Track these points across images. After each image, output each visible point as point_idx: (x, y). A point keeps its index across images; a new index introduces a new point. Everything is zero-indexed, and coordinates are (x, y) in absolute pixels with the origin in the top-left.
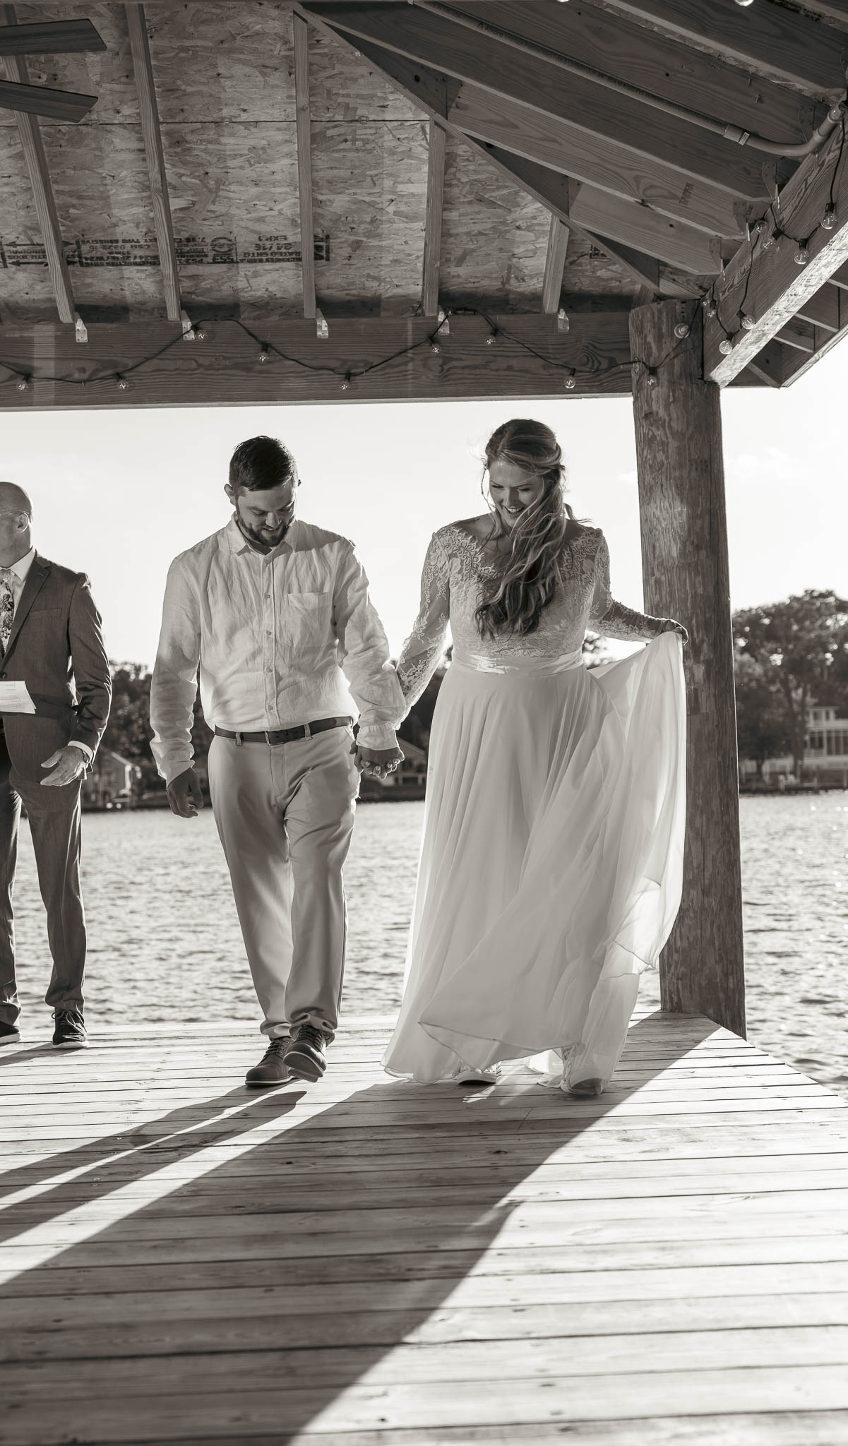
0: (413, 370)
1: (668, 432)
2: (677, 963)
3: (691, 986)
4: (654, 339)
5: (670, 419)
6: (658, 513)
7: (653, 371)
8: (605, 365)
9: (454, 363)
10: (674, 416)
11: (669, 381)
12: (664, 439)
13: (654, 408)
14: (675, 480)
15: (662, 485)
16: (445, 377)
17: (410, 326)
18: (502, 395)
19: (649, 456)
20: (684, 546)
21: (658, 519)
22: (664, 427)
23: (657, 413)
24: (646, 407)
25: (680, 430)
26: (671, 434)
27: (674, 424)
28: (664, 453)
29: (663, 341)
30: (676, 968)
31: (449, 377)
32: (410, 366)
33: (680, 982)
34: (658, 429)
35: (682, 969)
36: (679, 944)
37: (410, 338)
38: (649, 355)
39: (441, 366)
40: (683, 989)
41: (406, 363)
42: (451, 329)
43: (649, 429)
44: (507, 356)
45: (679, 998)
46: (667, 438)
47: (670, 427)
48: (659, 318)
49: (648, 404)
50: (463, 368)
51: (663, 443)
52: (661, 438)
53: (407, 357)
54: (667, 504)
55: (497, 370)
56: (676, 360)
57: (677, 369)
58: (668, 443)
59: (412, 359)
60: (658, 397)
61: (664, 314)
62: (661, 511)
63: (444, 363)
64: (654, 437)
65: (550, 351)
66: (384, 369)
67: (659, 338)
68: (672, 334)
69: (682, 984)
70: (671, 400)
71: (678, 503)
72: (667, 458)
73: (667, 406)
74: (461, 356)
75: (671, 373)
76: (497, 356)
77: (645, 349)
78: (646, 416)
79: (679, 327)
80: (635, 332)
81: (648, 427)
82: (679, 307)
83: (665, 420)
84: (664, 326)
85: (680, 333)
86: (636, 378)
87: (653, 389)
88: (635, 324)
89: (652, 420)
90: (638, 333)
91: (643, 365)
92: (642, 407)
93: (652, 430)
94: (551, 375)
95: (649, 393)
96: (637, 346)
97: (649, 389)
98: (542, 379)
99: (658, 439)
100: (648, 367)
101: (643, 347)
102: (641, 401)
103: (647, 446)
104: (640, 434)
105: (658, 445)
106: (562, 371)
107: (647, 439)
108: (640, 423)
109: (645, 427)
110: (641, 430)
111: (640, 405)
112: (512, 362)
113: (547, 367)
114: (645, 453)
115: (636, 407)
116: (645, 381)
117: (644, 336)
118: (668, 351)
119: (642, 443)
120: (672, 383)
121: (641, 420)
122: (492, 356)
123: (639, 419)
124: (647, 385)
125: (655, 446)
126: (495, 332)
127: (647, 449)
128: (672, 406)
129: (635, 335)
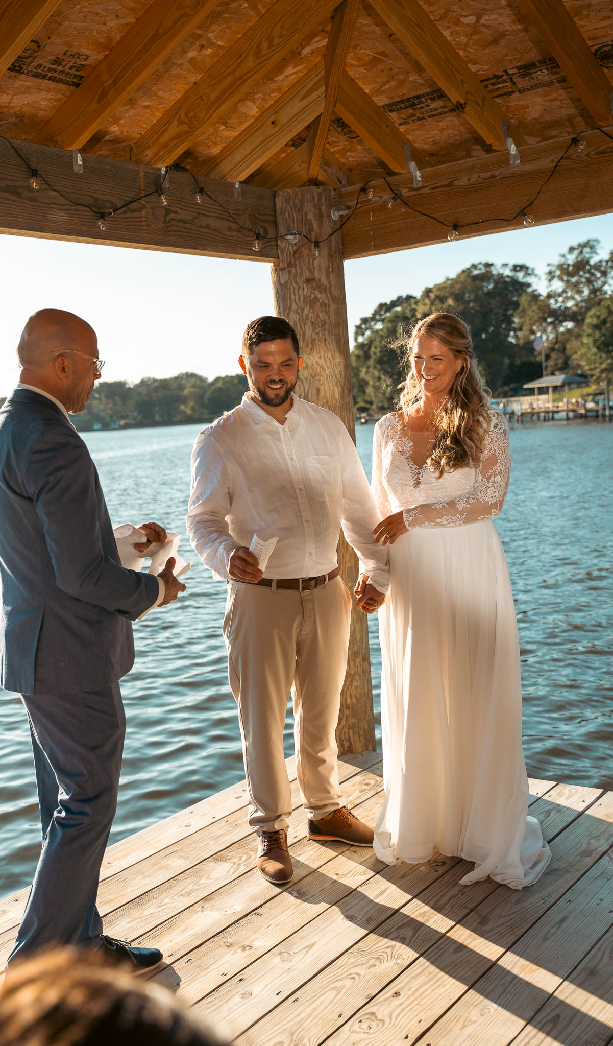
0: (146, 217)
1: (329, 296)
2: (347, 717)
3: (359, 732)
4: (315, 217)
5: (330, 286)
6: (322, 362)
7: (317, 244)
8: (262, 233)
9: (173, 216)
10: (333, 283)
11: (328, 254)
12: (326, 302)
13: (317, 275)
14: (335, 335)
15: (325, 340)
16: (168, 227)
17: (142, 173)
18: (205, 250)
19: (310, 315)
20: (343, 390)
21: (322, 367)
22: (326, 292)
23: (320, 280)
24: (307, 274)
26: (332, 298)
27: (333, 290)
28: (326, 313)
29: (324, 220)
30: (347, 721)
31: (170, 228)
32: (144, 213)
33: (351, 731)
34: (321, 293)
35: (353, 720)
36: (349, 701)
37: (143, 185)
38: (311, 230)
39: (165, 217)
40: (354, 736)
41: (140, 210)
42: (171, 183)
43: (311, 292)
44: (206, 215)
45: (351, 743)
46: (329, 301)
48: (319, 199)
49: (310, 271)
50: (179, 221)
51: (325, 305)
52: (323, 301)
53: (141, 203)
54: (330, 356)
55: (200, 227)
56: (333, 238)
57: (333, 245)
58: (329, 305)
59: (145, 207)
60: (320, 266)
61: (323, 198)
62: (325, 360)
63: (167, 215)
64: (316, 299)
66: (125, 212)
67: (320, 217)
68: (330, 216)
69: (353, 732)
70: (331, 270)
71: (337, 355)
72: (329, 318)
73: (328, 275)
74: (178, 210)
75: (330, 248)
76: (202, 214)
77: (306, 224)
78: (308, 281)
79: (334, 210)
80: (291, 208)
81: (310, 290)
82: (333, 193)
83: (326, 286)
84: (323, 208)
85: (335, 216)
86: (293, 248)
87: (315, 259)
88: (291, 202)
89: (314, 284)
90: (297, 210)
91: (304, 238)
92: (301, 273)
93: (314, 293)
94: (232, 237)
95: (311, 262)
96: (295, 220)
97: (311, 259)
98: (227, 239)
99: (321, 301)
100: (310, 240)
101: (304, 222)
102: (301, 268)
103: (308, 306)
104: (299, 295)
105: (321, 307)
106: (239, 234)
107: (308, 300)
108: (299, 287)
109: (306, 290)
110: (301, 292)
111: (299, 271)
112: (210, 221)
113: (230, 229)
114: (306, 311)
115: (290, 272)
116: (306, 251)
117: (303, 213)
118: (327, 229)
119: (302, 303)
120: (331, 256)
121: (300, 284)
122: (199, 214)
123: (297, 283)
124: (308, 255)
125: (317, 306)
126: (201, 191)
127: (308, 308)
128: (331, 276)
129: (290, 211)
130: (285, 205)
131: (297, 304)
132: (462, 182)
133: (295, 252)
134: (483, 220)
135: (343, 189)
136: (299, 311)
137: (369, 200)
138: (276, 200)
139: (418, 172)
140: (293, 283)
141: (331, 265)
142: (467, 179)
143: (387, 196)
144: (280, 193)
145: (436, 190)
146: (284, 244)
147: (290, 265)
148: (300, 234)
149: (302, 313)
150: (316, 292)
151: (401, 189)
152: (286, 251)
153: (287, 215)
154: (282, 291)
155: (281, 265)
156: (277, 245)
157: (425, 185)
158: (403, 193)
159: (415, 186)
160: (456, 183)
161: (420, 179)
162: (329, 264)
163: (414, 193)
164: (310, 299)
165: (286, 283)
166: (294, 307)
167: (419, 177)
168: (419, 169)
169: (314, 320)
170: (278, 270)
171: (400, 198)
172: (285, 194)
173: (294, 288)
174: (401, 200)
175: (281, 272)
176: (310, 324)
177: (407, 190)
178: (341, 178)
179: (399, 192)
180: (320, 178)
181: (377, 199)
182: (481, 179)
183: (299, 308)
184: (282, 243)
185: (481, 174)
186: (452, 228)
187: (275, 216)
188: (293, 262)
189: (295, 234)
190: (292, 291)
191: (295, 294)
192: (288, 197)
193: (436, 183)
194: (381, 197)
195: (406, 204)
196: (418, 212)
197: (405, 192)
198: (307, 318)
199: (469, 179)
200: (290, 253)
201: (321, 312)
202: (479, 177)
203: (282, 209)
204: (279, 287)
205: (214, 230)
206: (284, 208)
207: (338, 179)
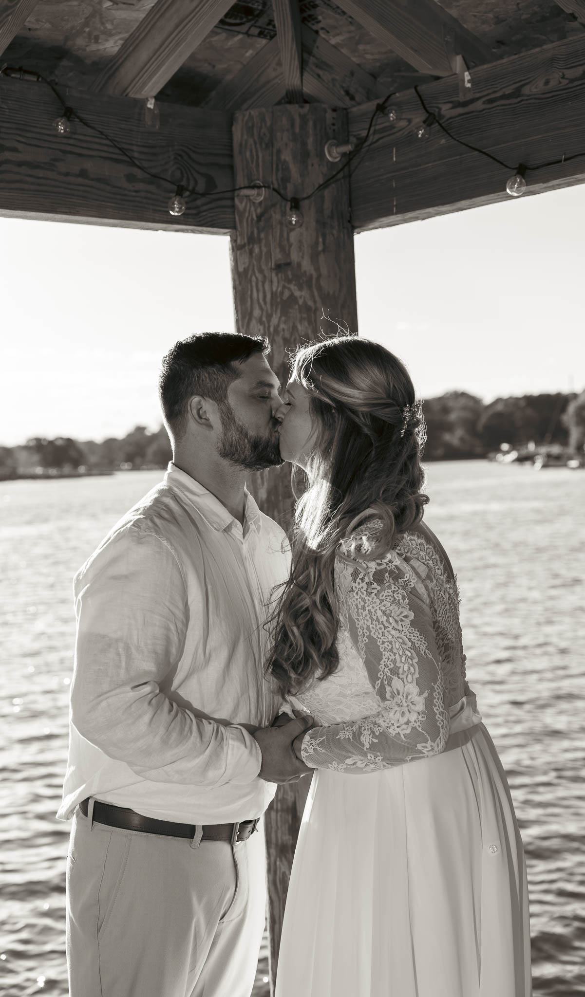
1: (316, 293)
4: (295, 157)
5: (320, 276)
7: (296, 204)
8: (201, 187)
10: (324, 271)
11: (317, 222)
12: (310, 303)
13: (295, 257)
19: (282, 326)
22: (310, 287)
23: (299, 265)
24: (277, 256)
25: (331, 293)
26: (323, 297)
27: (323, 283)
28: (310, 323)
29: (310, 161)
34: (300, 288)
38: (285, 179)
43: (284, 287)
44: (80, 155)
46: (315, 302)
47: (319, 288)
48: (303, 126)
49: (282, 248)
50: (20, 164)
51: (308, 309)
52: (305, 302)
55: (67, 174)
56: (327, 193)
57: (328, 205)
58: (316, 309)
60: (300, 242)
61: (311, 124)
64: (292, 298)
65: (136, 155)
67: (303, 157)
68: (321, 155)
70: (320, 248)
73: (314, 257)
74: (20, 147)
75: (320, 211)
76: (71, 153)
77: (277, 170)
78: (279, 267)
79: (331, 145)
80: (255, 143)
81: (282, 283)
82: (330, 116)
83: (311, 276)
84: (310, 141)
85: (333, 154)
86: (256, 211)
87: (292, 230)
88: (255, 132)
89: (289, 273)
90: (264, 146)
91: (275, 193)
92: (269, 255)
93: (289, 289)
94: (136, 191)
95: (285, 234)
96: (261, 164)
97: (285, 229)
98: (125, 195)
99: (301, 302)
100: (284, 198)
101: (274, 166)
102: (268, 245)
103: (279, 311)
104: (264, 292)
105: (300, 312)
106: (152, 188)
107: (279, 300)
108: (265, 277)
109: (276, 283)
110: (267, 286)
111: (264, 249)
112: (89, 165)
113: (130, 178)
114: (275, 320)
115: (251, 252)
116: (277, 216)
117: (275, 151)
118: (317, 176)
119: (269, 306)
120: (322, 224)
121: (267, 273)
122: (64, 152)
123: (261, 271)
124: (281, 223)
125: (294, 312)
126: (69, 114)
127: (279, 314)
128: (322, 258)
129: (253, 146)
130: (245, 137)
131: (261, 308)
132: (535, 88)
133: (259, 218)
134: (568, 156)
135: (354, 109)
136: (264, 319)
137: (392, 127)
138: (234, 128)
139: (467, 73)
140: (256, 271)
141: (321, 240)
142: (543, 81)
143: (419, 117)
144: (239, 116)
145: (495, 104)
146: (244, 204)
147: (251, 240)
148: (269, 187)
149: (269, 322)
150: (292, 287)
151: (440, 106)
152: (247, 214)
153: (248, 154)
154: (240, 283)
155: (239, 241)
156: (233, 206)
157: (478, 95)
158: (443, 112)
159: (461, 98)
160: (526, 90)
161: (468, 85)
162: (317, 238)
163: (460, 110)
164: (281, 299)
165: (246, 271)
166: (257, 313)
167: (469, 81)
168: (468, 69)
169: (287, 335)
170: (236, 248)
171: (438, 122)
172: (246, 118)
173: (257, 278)
174: (440, 124)
175: (238, 252)
176: (281, 342)
177: (450, 105)
178: (352, 91)
179: (437, 110)
180: (306, 90)
181: (403, 123)
182: (567, 81)
183: (264, 313)
184: (241, 203)
185: (566, 72)
186: (515, 171)
187: (231, 156)
188: (256, 235)
189: (259, 187)
190: (254, 284)
191: (258, 291)
192: (250, 124)
193: (495, 92)
194: (410, 121)
195: (446, 131)
196: (464, 144)
197: (446, 110)
198: (276, 331)
199: (547, 83)
200: (252, 219)
201: (301, 322)
202: (563, 77)
203: (241, 145)
204: (236, 277)
205: (99, 180)
206: (244, 143)
207: (347, 93)
